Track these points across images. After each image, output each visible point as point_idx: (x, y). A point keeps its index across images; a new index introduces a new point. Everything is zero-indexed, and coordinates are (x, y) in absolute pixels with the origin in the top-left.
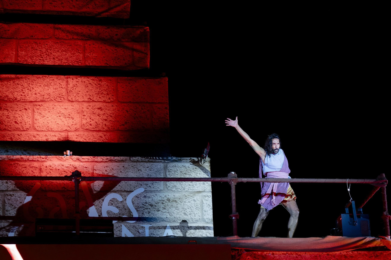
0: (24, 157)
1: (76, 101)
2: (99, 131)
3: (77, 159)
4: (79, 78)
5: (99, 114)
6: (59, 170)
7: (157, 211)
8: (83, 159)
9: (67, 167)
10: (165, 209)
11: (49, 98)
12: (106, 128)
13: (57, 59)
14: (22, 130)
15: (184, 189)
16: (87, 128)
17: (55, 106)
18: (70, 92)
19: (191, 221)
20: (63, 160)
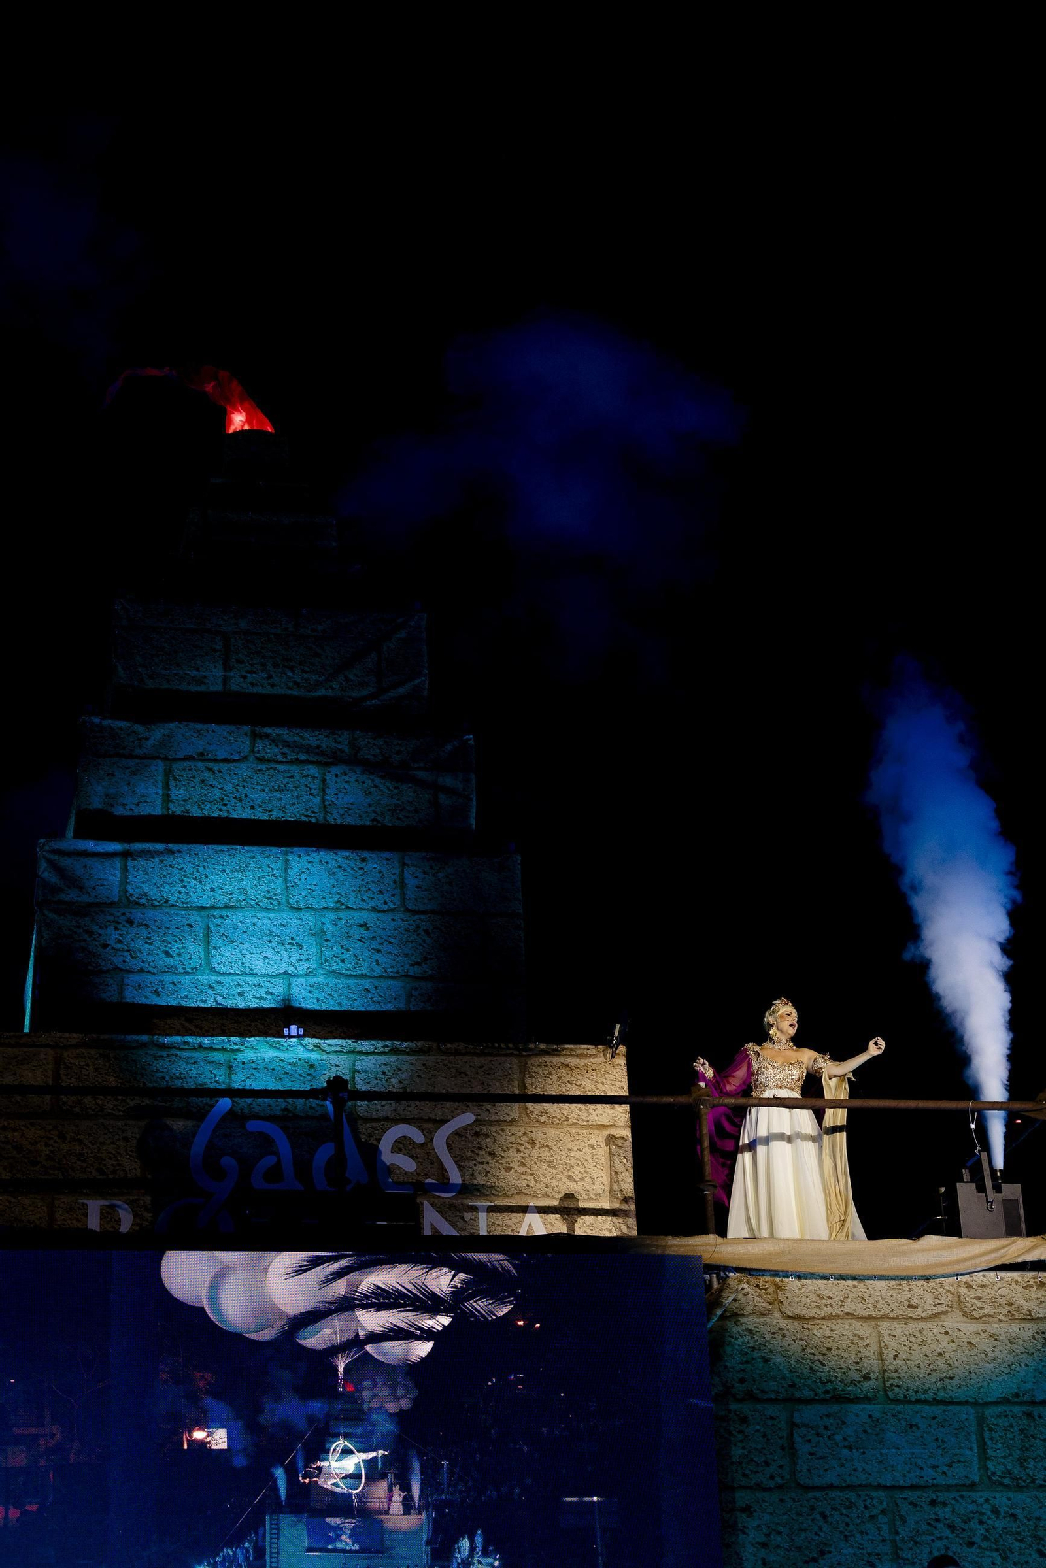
0: (191, 1040)
1: (308, 907)
2: (363, 976)
3: (315, 1046)
4: (314, 855)
5: (362, 937)
6: (273, 1069)
7: (506, 1171)
8: (329, 1045)
9: (293, 1064)
10: (523, 1164)
11: (244, 900)
12: (379, 971)
13: (259, 809)
14: (182, 971)
15: (567, 1120)
16: (334, 968)
17: (259, 919)
18: (292, 886)
19: (584, 1196)
20: (282, 1048)
